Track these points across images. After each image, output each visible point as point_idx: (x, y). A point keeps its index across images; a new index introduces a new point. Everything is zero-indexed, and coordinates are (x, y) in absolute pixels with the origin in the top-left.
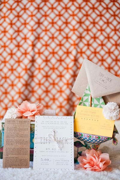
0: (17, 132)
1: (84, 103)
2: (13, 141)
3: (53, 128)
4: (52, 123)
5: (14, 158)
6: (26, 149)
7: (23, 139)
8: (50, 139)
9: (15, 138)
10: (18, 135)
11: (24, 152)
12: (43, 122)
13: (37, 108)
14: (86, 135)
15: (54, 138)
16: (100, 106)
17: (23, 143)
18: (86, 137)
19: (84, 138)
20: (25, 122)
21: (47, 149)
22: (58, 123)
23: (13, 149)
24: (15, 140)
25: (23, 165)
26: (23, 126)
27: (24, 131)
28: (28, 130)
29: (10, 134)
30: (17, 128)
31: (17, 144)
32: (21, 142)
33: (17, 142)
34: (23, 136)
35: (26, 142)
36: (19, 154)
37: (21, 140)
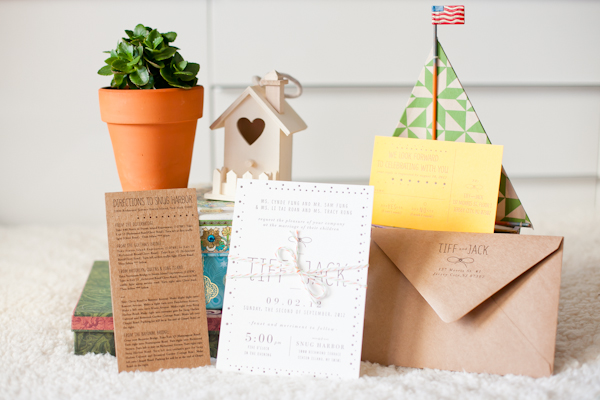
0: (153, 240)
1: (409, 131)
2: (142, 273)
5: (153, 333)
6: (192, 299)
7: (176, 264)
9: (148, 261)
10: (160, 251)
11: (187, 308)
16: (467, 136)
17: (181, 279)
20: (177, 200)
21: (268, 300)
23: (148, 302)
24: (150, 270)
25: (188, 354)
26: (172, 217)
27: (177, 234)
28: (191, 230)
29: (131, 248)
30: (151, 226)
31: (159, 284)
32: (171, 277)
33: (159, 276)
34: (177, 254)
35: (190, 274)
36: (169, 320)
37: (171, 267)
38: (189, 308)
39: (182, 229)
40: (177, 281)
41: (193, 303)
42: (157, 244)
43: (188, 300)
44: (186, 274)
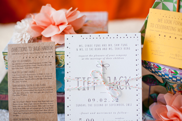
0: (31, 70)
1: (163, 4)
2: (24, 87)
3: (100, 57)
4: (99, 47)
5: (28, 119)
6: (50, 102)
7: (42, 83)
8: (96, 81)
9: (28, 81)
10: (34, 76)
12: (81, 48)
13: (67, 18)
14: (167, 69)
15: (103, 77)
17: (44, 91)
18: (167, 72)
19: (164, 74)
20: (45, 48)
21: (89, 100)
22: (110, 47)
23: (25, 103)
24: (28, 86)
26: (41, 57)
27: (43, 67)
28: (51, 65)
29: (19, 74)
30: (30, 62)
31: (32, 94)
32: (39, 90)
33: (33, 89)
34: (43, 78)
35: (49, 89)
36: (37, 113)
37: (39, 85)
38: (48, 107)
39: (46, 64)
40: (42, 92)
41: (50, 104)
42: (33, 72)
43: (47, 103)
44: (47, 89)
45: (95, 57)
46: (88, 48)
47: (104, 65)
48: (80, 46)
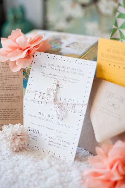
0: (2, 82)
3: (58, 77)
4: (59, 68)
6: (17, 110)
7: (11, 93)
10: (4, 87)
11: (14, 114)
17: (13, 100)
22: (68, 70)
27: (13, 79)
28: (19, 77)
30: (2, 75)
31: (2, 102)
32: (8, 99)
33: (3, 99)
34: (12, 88)
35: (17, 98)
36: (6, 119)
37: (9, 95)
38: (15, 114)
39: (15, 76)
40: (11, 101)
41: (17, 112)
42: (4, 83)
43: (15, 110)
44: (15, 98)
45: (54, 76)
46: (51, 67)
47: (59, 86)
48: (44, 64)
